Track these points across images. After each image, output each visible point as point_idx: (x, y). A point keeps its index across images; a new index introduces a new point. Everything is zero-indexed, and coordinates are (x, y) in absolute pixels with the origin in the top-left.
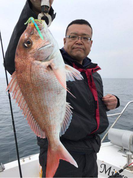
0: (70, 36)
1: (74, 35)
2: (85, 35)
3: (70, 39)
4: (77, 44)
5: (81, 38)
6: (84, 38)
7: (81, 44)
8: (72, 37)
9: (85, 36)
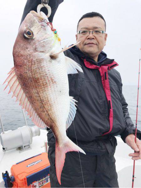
0: (80, 31)
1: (84, 30)
2: (96, 28)
3: (81, 35)
4: (89, 39)
5: (92, 32)
6: (96, 32)
7: (93, 38)
8: (82, 33)
9: (97, 30)
